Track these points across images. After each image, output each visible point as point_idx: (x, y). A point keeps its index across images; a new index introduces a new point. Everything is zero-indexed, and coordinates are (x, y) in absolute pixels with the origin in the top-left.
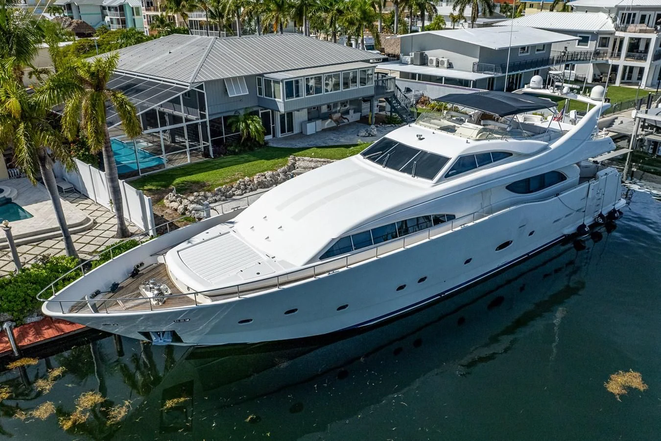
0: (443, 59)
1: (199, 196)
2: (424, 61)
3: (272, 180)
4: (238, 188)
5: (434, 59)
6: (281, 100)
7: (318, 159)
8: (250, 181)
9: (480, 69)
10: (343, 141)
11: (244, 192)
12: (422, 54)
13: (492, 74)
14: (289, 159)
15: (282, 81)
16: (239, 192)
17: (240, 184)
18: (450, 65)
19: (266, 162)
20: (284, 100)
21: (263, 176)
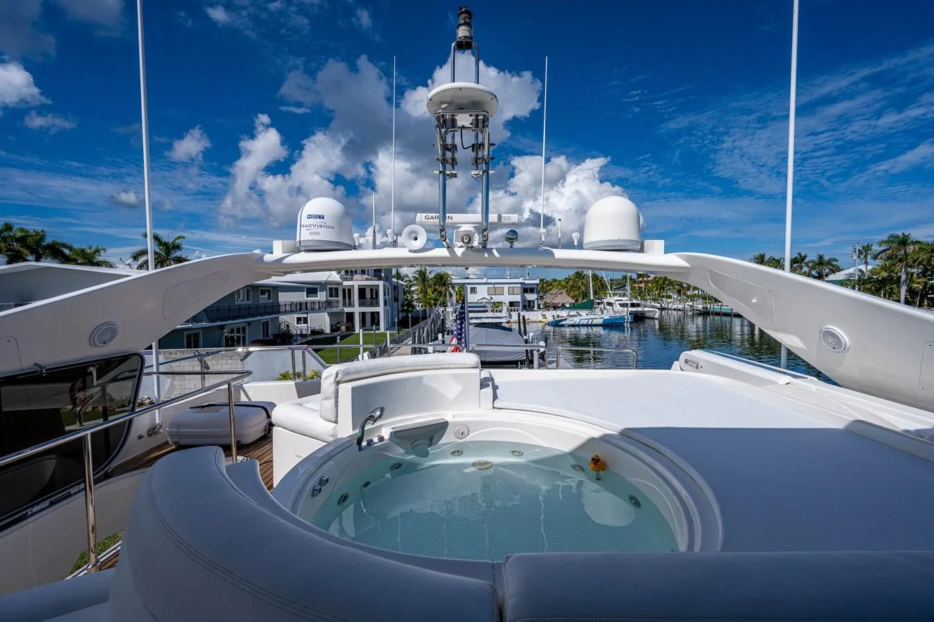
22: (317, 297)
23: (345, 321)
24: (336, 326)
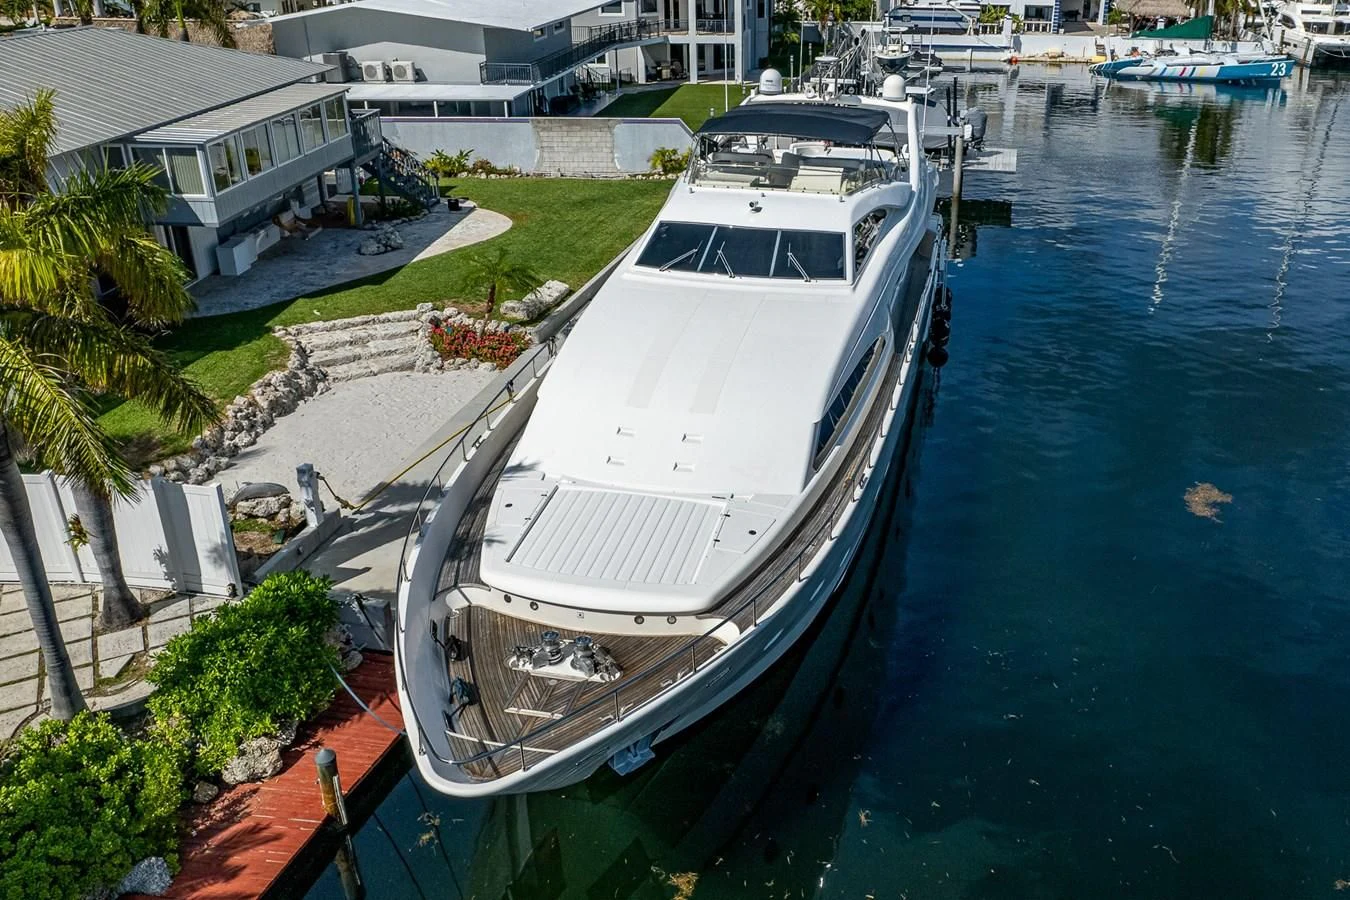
0: (396, 63)
1: (166, 472)
2: (351, 73)
3: (290, 391)
4: (238, 429)
5: (378, 65)
6: (205, 196)
7: (346, 320)
8: (250, 404)
9: (492, 75)
10: (343, 272)
11: (253, 434)
12: (343, 57)
13: (529, 84)
14: (277, 335)
15: (202, 147)
16: (242, 439)
17: (236, 417)
18: (417, 74)
19: (229, 353)
20: (214, 196)
21: (269, 385)
22: (620, 12)
23: (669, 59)
24: (653, 68)
